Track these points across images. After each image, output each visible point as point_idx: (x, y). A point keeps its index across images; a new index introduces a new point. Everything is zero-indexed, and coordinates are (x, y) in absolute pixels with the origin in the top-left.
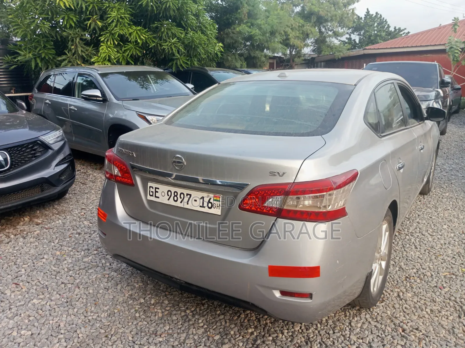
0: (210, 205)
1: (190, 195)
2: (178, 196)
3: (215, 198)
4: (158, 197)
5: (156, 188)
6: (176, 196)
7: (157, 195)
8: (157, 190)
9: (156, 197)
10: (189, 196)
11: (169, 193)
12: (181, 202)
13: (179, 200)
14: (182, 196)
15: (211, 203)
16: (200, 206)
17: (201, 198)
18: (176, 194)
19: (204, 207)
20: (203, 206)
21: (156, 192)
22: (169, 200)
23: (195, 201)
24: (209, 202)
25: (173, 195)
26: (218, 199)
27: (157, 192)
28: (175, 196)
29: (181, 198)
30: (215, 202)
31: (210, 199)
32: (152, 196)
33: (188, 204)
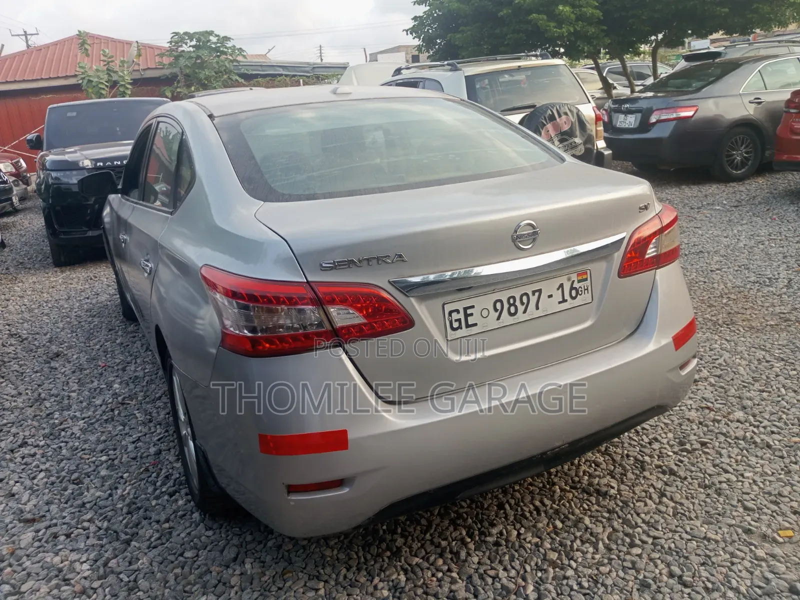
0: (574, 293)
1: (540, 291)
2: (518, 303)
3: (580, 278)
4: (475, 325)
5: (465, 309)
6: (514, 304)
7: (471, 320)
8: (469, 311)
9: (468, 326)
10: (537, 294)
11: (498, 306)
12: (525, 312)
13: (521, 308)
14: (525, 299)
15: (575, 288)
16: (560, 303)
17: (558, 289)
18: (512, 301)
19: (566, 301)
20: (564, 301)
21: (467, 316)
22: (498, 319)
23: (550, 296)
24: (572, 288)
25: (506, 306)
26: (585, 277)
27: (472, 315)
28: (510, 305)
29: (522, 303)
30: (581, 284)
31: (573, 281)
32: (460, 327)
33: (537, 308)
